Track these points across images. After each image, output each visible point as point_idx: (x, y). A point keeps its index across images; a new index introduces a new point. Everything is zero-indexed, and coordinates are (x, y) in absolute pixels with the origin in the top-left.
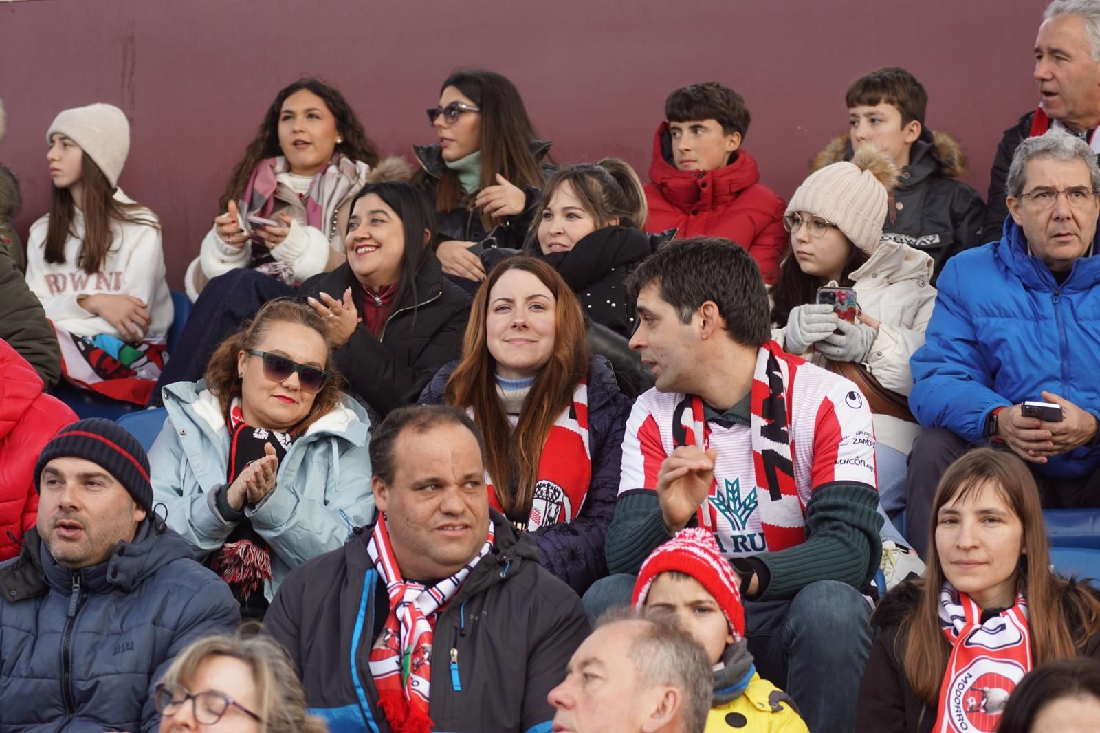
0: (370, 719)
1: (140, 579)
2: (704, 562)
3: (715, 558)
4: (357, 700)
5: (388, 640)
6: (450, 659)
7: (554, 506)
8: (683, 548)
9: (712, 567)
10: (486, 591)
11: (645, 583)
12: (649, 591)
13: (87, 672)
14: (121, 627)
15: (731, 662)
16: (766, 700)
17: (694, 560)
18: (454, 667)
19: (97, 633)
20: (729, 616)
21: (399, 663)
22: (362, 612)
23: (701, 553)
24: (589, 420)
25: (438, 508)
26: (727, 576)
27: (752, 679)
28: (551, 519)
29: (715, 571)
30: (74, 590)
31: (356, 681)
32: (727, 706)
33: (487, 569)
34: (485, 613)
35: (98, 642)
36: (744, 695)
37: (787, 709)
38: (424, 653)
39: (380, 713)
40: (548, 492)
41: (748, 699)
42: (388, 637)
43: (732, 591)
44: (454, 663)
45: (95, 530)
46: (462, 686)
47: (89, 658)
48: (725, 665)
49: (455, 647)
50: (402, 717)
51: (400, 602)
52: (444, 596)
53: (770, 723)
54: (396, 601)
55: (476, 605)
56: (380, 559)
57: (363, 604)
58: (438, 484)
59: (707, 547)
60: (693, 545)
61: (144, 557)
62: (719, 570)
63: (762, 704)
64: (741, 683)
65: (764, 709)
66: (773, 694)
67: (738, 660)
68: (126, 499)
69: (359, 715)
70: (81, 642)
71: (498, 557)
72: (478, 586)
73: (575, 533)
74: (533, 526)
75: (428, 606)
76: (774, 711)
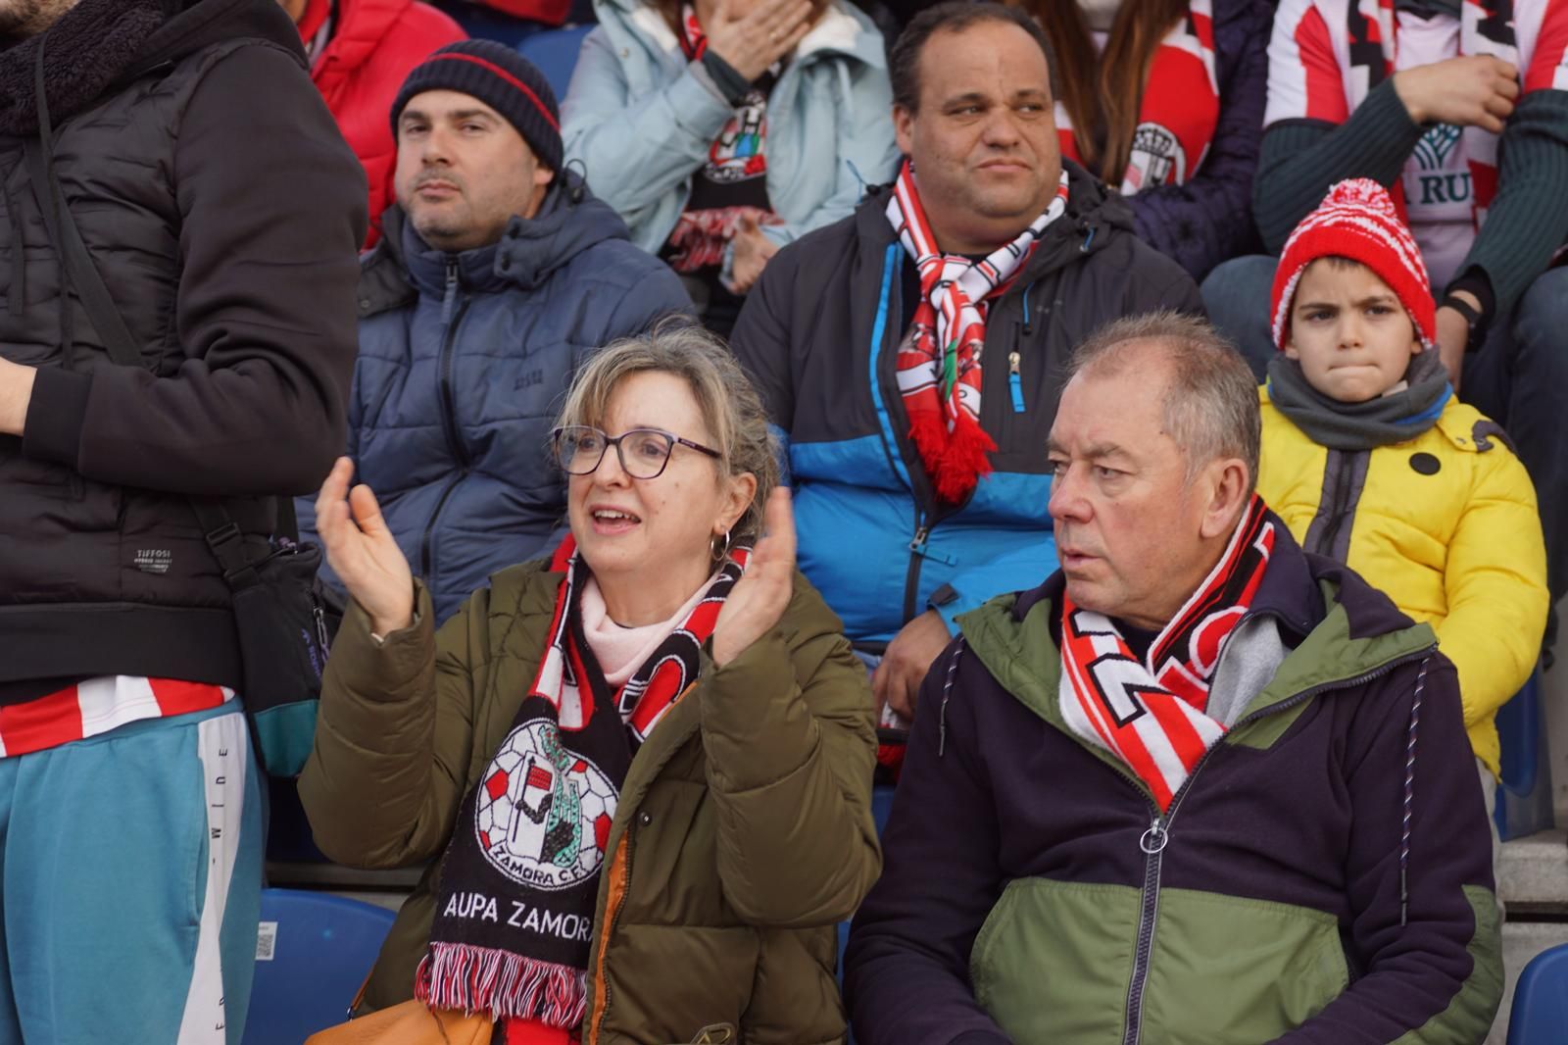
0: (896, 458)
1: (547, 270)
2: (1378, 241)
3: (1393, 232)
4: (878, 429)
5: (919, 340)
6: (1009, 367)
7: (1162, 162)
8: (1347, 220)
9: (1389, 246)
10: (1060, 271)
11: (1293, 273)
12: (1298, 283)
13: (477, 415)
14: (524, 347)
15: (1418, 381)
16: (1468, 434)
17: (1365, 238)
18: (1015, 378)
19: (489, 355)
20: (1416, 318)
21: (935, 372)
22: (883, 305)
23: (1372, 227)
24: (1214, 37)
25: (980, 138)
26: (1411, 257)
27: (1449, 403)
28: (1155, 180)
29: (1395, 252)
30: (450, 285)
31: (878, 402)
32: (1411, 442)
33: (1061, 240)
34: (1058, 302)
35: (489, 368)
36: (1436, 426)
37: (1499, 447)
38: (974, 352)
39: (911, 448)
40: (1154, 140)
41: (1442, 433)
42: (919, 335)
43: (1418, 278)
44: (1015, 373)
45: (477, 192)
46: (1026, 405)
47: (479, 393)
48: (1409, 384)
49: (1016, 350)
50: (940, 447)
51: (936, 281)
52: (999, 273)
53: (1474, 468)
54: (930, 281)
55: (1045, 291)
56: (906, 225)
57: (885, 292)
58: (980, 105)
59: (1379, 214)
60: (1362, 214)
61: (548, 241)
62: (1400, 251)
63: (1462, 440)
64: (1431, 410)
65: (1464, 447)
66: (1478, 424)
67: (1428, 376)
68: (520, 150)
69: (880, 451)
70: (466, 369)
71: (1077, 222)
72: (1049, 263)
73: (1189, 198)
74: (1128, 188)
75: (977, 287)
76: (1480, 451)
